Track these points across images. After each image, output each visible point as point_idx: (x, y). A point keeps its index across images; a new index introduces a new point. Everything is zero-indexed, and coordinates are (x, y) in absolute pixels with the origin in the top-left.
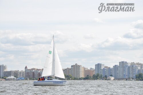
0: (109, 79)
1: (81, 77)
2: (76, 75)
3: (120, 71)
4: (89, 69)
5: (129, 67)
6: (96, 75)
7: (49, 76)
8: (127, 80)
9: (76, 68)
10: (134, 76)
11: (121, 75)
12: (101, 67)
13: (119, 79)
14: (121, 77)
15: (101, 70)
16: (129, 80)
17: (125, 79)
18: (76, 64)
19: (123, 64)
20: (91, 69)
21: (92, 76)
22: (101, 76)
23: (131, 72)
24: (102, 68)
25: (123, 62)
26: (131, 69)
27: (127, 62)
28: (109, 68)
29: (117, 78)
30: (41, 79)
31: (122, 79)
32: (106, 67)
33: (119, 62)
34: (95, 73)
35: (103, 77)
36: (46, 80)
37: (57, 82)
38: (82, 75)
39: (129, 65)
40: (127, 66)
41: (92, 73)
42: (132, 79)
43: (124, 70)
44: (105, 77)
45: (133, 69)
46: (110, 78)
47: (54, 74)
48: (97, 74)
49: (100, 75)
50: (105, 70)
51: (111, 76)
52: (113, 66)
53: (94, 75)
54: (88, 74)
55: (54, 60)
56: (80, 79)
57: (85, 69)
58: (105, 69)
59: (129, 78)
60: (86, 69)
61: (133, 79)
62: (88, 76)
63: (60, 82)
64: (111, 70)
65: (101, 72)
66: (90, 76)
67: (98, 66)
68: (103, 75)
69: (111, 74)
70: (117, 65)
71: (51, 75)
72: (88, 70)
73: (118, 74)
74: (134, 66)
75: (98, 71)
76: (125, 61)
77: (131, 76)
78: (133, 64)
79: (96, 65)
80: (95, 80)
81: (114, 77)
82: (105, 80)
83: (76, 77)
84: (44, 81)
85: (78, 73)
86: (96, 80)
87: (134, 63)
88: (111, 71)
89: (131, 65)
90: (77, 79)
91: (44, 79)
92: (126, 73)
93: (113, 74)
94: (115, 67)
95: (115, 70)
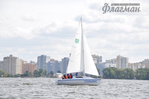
0: (56, 77)
1: (17, 73)
2: (10, 70)
4: (29, 62)
6: (38, 70)
7: (77, 73)
9: (10, 61)
12: (45, 60)
15: (45, 64)
18: (11, 55)
20: (31, 62)
21: (33, 72)
22: (46, 72)
24: (47, 61)
28: (57, 61)
30: (67, 77)
32: (52, 60)
34: (37, 68)
35: (47, 73)
36: (74, 78)
37: (89, 81)
38: (19, 71)
41: (33, 68)
44: (51, 74)
46: (58, 75)
47: (84, 70)
48: (40, 70)
49: (44, 71)
50: (51, 65)
51: (59, 72)
52: (62, 59)
53: (35, 71)
54: (27, 70)
55: (83, 51)
56: (16, 76)
57: (23, 62)
58: (51, 62)
60: (25, 63)
62: (27, 72)
63: (93, 81)
64: (59, 64)
65: (45, 66)
66: (30, 72)
67: (42, 58)
68: (47, 70)
69: (58, 70)
70: (66, 58)
71: (79, 71)
72: (27, 63)
75: (42, 65)
79: (39, 57)
80: (37, 77)
81: (62, 73)
82: (51, 77)
83: (10, 73)
85: (14, 67)
86: (39, 77)
88: (59, 66)
90: (12, 76)
91: (72, 77)
93: (62, 69)
94: (64, 61)
95: (64, 65)
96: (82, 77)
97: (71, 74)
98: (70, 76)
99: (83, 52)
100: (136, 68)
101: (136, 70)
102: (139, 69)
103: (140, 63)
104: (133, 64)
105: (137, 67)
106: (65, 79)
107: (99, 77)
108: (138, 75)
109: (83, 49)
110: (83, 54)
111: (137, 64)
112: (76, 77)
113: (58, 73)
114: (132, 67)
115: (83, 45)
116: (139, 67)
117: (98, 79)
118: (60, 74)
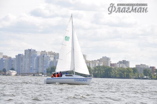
3: (25, 63)
5: (38, 58)
8: (34, 75)
10: (45, 69)
11: (27, 68)
13: (23, 74)
14: (26, 72)
16: (37, 76)
17: (32, 74)
19: (29, 52)
23: (40, 64)
25: (30, 50)
26: (40, 60)
27: (36, 51)
28: (10, 58)
29: (21, 73)
31: (28, 74)
32: (5, 57)
33: (25, 50)
36: (64, 76)
37: (80, 80)
39: (39, 54)
40: (35, 56)
42: (41, 74)
43: (31, 62)
44: (3, 71)
45: (44, 60)
46: (11, 72)
47: (74, 69)
50: (4, 62)
51: (13, 69)
52: (16, 56)
58: (4, 59)
59: (38, 73)
61: (43, 74)
63: (84, 80)
64: (12, 60)
69: (12, 67)
70: (21, 54)
73: (22, 66)
74: (45, 56)
76: (33, 49)
77: (40, 70)
78: (43, 54)
81: (16, 71)
82: (3, 75)
84: (61, 78)
87: (45, 52)
88: (13, 63)
89: (41, 54)
91: (61, 76)
92: (34, 66)
93: (16, 67)
94: (18, 57)
95: (18, 62)
96: (72, 76)
97: (60, 72)
98: (60, 74)
99: (74, 50)
100: (94, 66)
101: (94, 68)
102: (97, 67)
103: (98, 60)
104: (91, 61)
105: (94, 64)
106: (54, 78)
107: (89, 76)
108: (96, 73)
109: (73, 47)
110: (74, 52)
111: (95, 61)
112: (66, 76)
113: (11, 71)
114: (90, 64)
115: (73, 43)
116: (97, 65)
117: (89, 78)
118: (14, 71)
